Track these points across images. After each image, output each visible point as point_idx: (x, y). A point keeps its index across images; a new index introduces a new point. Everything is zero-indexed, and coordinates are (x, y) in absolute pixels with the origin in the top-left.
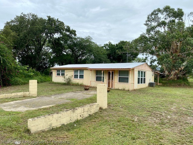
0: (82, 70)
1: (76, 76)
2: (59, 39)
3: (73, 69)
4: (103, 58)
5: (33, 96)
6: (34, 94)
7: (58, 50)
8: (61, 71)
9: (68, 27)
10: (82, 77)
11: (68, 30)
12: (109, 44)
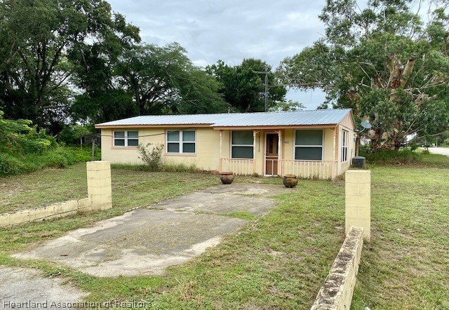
0: (190, 130)
1: (173, 147)
2: (96, 48)
3: (165, 129)
4: (217, 100)
5: (103, 208)
6: (104, 205)
7: (96, 78)
8: (126, 135)
9: (119, 17)
10: (190, 148)
11: (120, 24)
12: (220, 66)
